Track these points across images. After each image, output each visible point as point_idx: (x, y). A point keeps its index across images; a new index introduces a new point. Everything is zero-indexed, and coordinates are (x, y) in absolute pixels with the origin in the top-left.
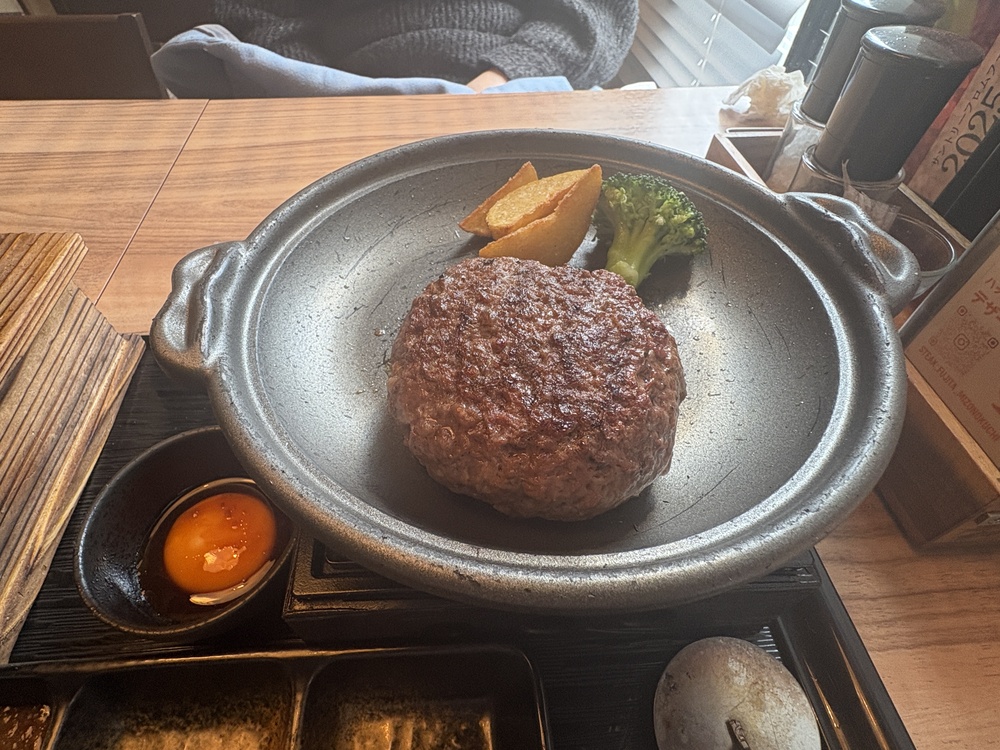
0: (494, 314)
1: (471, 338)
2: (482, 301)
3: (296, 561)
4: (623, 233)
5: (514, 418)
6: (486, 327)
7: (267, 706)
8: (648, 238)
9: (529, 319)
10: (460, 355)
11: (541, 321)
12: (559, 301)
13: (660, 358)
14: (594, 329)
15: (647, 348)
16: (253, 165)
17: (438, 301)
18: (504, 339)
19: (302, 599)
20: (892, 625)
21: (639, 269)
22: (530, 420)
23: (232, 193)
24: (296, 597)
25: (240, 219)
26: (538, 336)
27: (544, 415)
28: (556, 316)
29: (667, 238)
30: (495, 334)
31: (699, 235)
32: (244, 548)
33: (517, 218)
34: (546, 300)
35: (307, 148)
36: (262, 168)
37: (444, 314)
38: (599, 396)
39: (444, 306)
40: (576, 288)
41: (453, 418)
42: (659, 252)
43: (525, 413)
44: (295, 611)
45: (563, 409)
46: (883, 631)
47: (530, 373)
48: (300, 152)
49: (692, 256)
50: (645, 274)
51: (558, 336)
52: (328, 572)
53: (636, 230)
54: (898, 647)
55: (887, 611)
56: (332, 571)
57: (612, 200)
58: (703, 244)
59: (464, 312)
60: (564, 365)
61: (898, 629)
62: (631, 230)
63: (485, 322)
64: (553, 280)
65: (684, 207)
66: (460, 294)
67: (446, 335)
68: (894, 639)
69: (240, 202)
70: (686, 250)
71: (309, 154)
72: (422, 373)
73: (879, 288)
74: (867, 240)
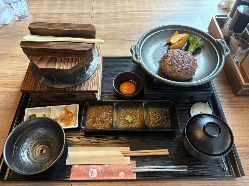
0: (175, 57)
1: (173, 60)
2: (174, 55)
4: (191, 44)
5: (178, 68)
6: (175, 58)
7: (138, 107)
8: (195, 45)
9: (180, 58)
10: (172, 62)
11: (181, 58)
12: (183, 56)
13: (194, 63)
14: (187, 59)
15: (193, 61)
16: (109, 18)
17: (168, 55)
18: (177, 60)
20: (228, 105)
21: (193, 50)
22: (180, 68)
23: (106, 25)
25: (110, 32)
26: (181, 60)
27: (182, 68)
28: (183, 57)
29: (198, 45)
30: (176, 59)
31: (203, 45)
33: (176, 41)
34: (181, 55)
35: (120, 14)
36: (111, 19)
37: (169, 57)
38: (187, 66)
39: (169, 56)
40: (185, 54)
41: (172, 68)
42: (196, 47)
43: (179, 68)
45: (184, 67)
47: (180, 63)
48: (119, 15)
49: (201, 48)
50: (194, 50)
51: (183, 60)
53: (193, 44)
55: (228, 103)
57: (190, 39)
58: (203, 46)
59: (172, 57)
60: (184, 63)
62: (192, 44)
63: (174, 58)
64: (182, 53)
65: (200, 41)
66: (171, 54)
67: (170, 59)
68: (228, 107)
69: (109, 27)
70: (201, 47)
71: (121, 15)
72: (167, 63)
73: (224, 55)
74: (224, 48)
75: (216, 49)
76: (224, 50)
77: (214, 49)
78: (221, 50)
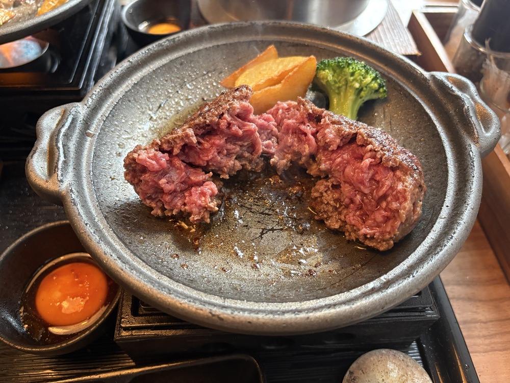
3: (122, 306)
19: (126, 329)
20: (493, 338)
24: (122, 327)
29: (363, 93)
31: (380, 86)
32: (88, 298)
44: (122, 336)
46: (487, 341)
52: (141, 313)
53: (342, 93)
54: (495, 350)
55: (492, 329)
56: (144, 312)
57: (323, 78)
61: (497, 339)
68: (493, 345)
73: (476, 141)
74: (472, 107)
75: (435, 113)
76: (473, 120)
77: (427, 114)
78: (456, 119)
